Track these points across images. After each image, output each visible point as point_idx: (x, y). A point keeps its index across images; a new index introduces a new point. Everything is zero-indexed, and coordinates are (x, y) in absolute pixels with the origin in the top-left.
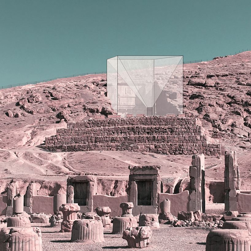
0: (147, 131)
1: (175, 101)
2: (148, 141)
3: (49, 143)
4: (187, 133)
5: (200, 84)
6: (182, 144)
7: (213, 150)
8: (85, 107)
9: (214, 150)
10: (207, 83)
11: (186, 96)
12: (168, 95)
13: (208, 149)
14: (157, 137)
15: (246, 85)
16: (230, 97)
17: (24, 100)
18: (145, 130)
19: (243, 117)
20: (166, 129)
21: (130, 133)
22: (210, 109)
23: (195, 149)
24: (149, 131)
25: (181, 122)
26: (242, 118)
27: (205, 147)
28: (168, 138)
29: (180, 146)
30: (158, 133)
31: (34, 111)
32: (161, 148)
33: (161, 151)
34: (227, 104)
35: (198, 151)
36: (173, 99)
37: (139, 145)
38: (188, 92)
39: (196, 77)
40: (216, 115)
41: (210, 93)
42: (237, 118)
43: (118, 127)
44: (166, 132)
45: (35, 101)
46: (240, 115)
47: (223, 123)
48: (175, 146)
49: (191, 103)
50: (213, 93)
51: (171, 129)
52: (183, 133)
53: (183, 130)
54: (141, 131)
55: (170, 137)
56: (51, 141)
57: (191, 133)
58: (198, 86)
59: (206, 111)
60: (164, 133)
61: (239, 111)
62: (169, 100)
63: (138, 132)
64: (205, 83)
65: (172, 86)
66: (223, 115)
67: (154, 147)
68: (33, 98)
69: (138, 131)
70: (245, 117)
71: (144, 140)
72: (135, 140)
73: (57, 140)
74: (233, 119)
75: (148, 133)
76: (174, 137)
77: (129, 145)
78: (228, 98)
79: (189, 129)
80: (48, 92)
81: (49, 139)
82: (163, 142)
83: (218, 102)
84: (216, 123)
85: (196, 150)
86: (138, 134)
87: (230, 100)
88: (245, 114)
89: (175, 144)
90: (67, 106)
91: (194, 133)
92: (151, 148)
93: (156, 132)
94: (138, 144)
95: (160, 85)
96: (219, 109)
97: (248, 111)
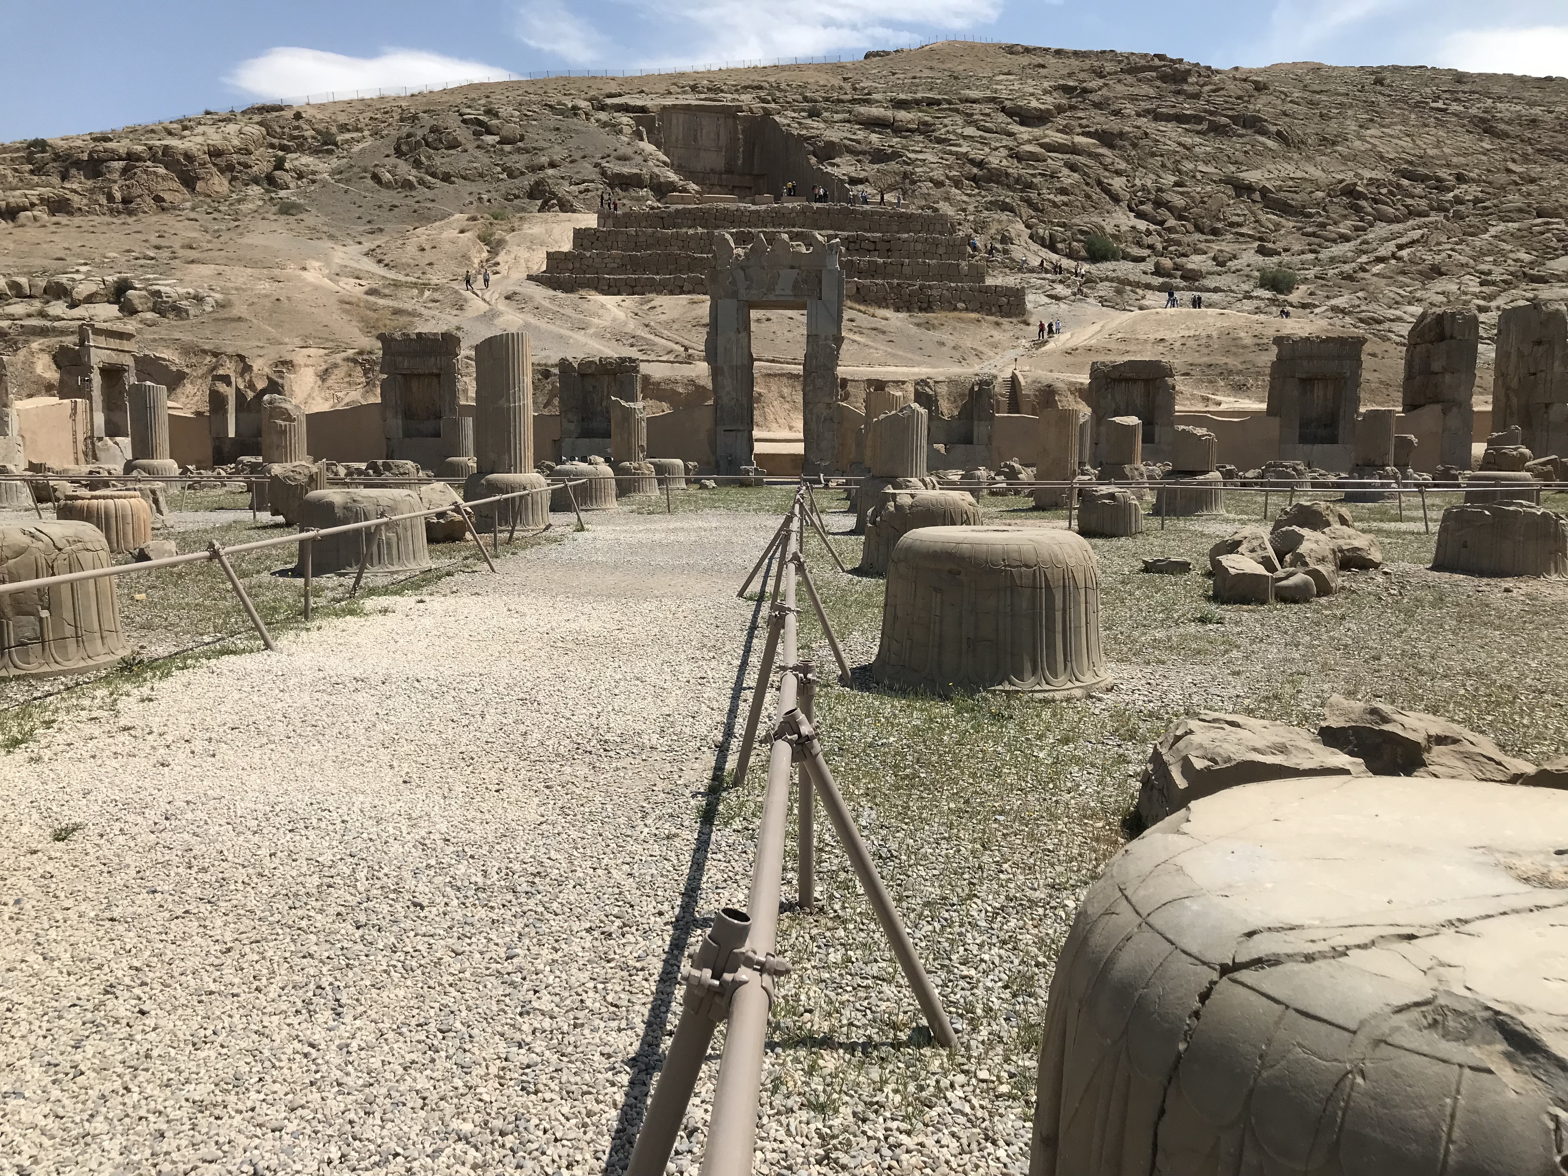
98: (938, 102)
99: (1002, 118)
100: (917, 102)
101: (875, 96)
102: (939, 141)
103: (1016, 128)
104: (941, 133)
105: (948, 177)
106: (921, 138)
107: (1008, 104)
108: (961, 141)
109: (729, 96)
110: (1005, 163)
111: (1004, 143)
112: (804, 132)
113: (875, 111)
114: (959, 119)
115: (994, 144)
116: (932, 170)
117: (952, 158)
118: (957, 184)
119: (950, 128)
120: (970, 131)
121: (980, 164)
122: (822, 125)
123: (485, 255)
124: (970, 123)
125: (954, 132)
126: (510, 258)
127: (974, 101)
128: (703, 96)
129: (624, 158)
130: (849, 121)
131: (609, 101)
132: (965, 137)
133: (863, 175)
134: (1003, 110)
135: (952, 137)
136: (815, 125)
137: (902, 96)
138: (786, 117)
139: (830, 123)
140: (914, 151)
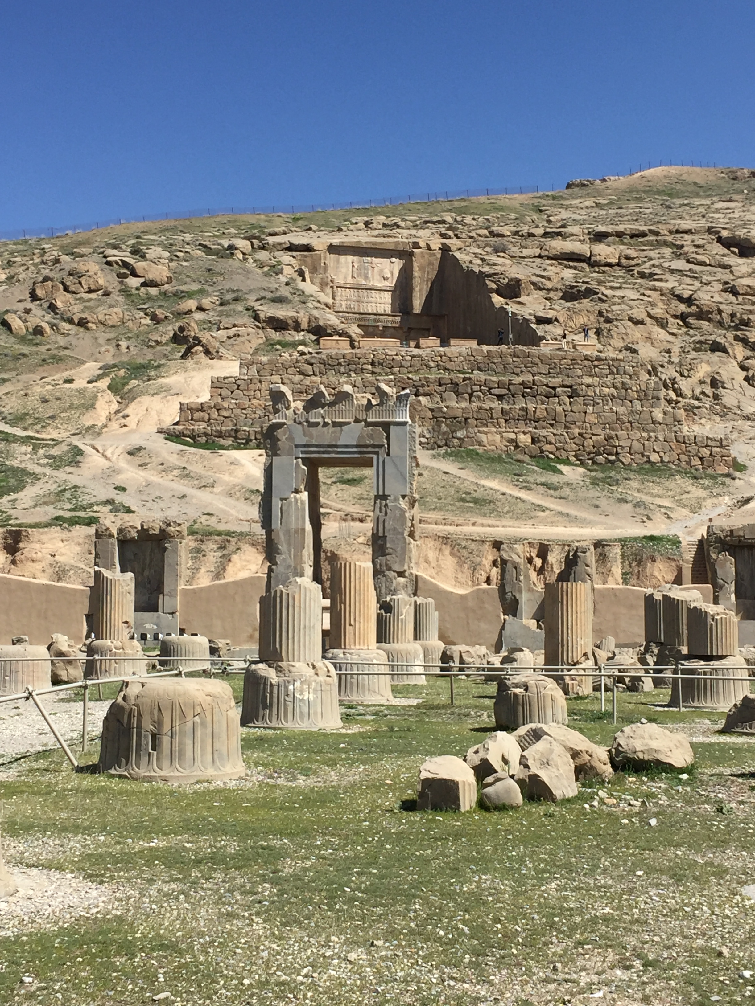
0: (497, 391)
1: (519, 303)
2: (506, 421)
3: (192, 419)
4: (618, 401)
5: (575, 257)
6: (616, 435)
7: (709, 453)
8: (255, 311)
9: (711, 454)
10: (596, 255)
11: (544, 289)
12: (494, 286)
13: (693, 449)
14: (535, 412)
15: (710, 265)
16: (680, 298)
17: (49, 283)
18: (490, 389)
19: (735, 358)
20: (554, 388)
21: (445, 395)
22: (636, 333)
23: (654, 451)
24: (504, 391)
25: (595, 366)
26: (732, 361)
27: (684, 443)
28: (566, 415)
29: (608, 438)
30: (530, 400)
31: (89, 318)
32: (550, 443)
33: (551, 453)
34: (675, 317)
35: (662, 454)
36: (511, 298)
37: (486, 433)
38: (549, 279)
39: (559, 234)
40: (656, 350)
41: (618, 285)
42: (721, 361)
43: (409, 378)
44: (555, 396)
45: (85, 287)
46: (725, 351)
47: (682, 375)
48: (593, 437)
49: (575, 313)
50: (624, 286)
51: (571, 387)
52: (607, 401)
53: (606, 390)
54: (480, 391)
55: (572, 411)
56: (197, 415)
57: (631, 401)
58: (571, 264)
59: (625, 337)
60: (548, 398)
61: (722, 341)
62: (497, 300)
63: (471, 395)
64: (591, 255)
65: (493, 258)
66: (676, 350)
67: (530, 440)
68: (80, 277)
69: (470, 391)
70: (740, 358)
71: (492, 418)
72: (466, 419)
73: (218, 410)
74: (708, 362)
75: (500, 397)
76: (585, 413)
77: (452, 433)
78: (675, 302)
79: (626, 390)
80: (122, 260)
81: (190, 409)
82: (552, 425)
83: (652, 312)
84: (662, 372)
85: (658, 453)
86: (470, 399)
87: (682, 307)
88: (740, 351)
89: (593, 435)
90: (194, 309)
91: (641, 400)
92: (520, 444)
93: (523, 396)
94: (479, 432)
95: (457, 255)
96: (659, 333)
97: (744, 341)
98: (643, 234)
99: (719, 249)
100: (619, 235)
101: (570, 229)
102: (642, 275)
103: (733, 260)
104: (646, 268)
105: (649, 316)
106: (621, 273)
107: (725, 234)
108: (667, 276)
109: (405, 232)
110: (717, 298)
111: (718, 276)
112: (486, 269)
113: (569, 246)
114: (667, 251)
115: (705, 278)
116: (632, 308)
117: (655, 295)
118: (662, 324)
119: (656, 262)
120: (680, 264)
121: (689, 301)
122: (508, 262)
123: (115, 406)
124: (678, 256)
125: (660, 266)
126: (141, 411)
127: (687, 232)
128: (376, 232)
129: (280, 300)
130: (540, 256)
131: (271, 240)
132: (672, 271)
133: (551, 314)
134: (720, 240)
135: (657, 271)
136: (500, 261)
137: (601, 228)
138: (468, 253)
139: (517, 259)
140: (612, 288)
